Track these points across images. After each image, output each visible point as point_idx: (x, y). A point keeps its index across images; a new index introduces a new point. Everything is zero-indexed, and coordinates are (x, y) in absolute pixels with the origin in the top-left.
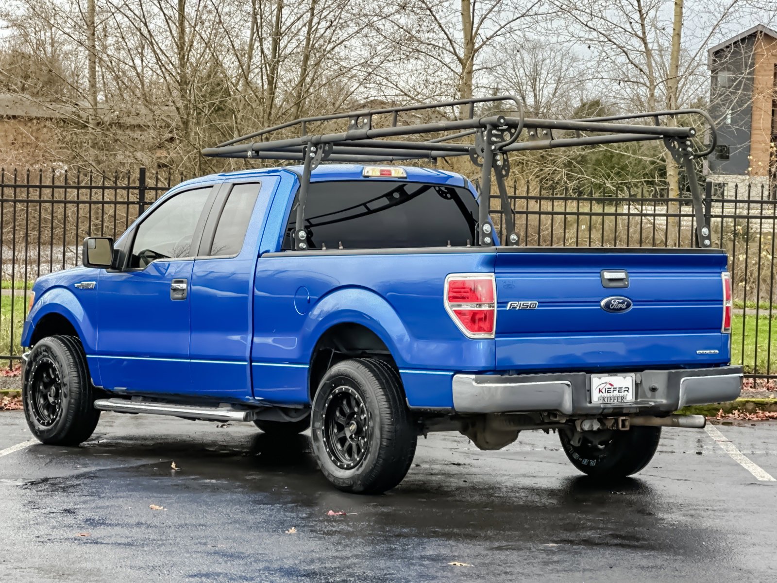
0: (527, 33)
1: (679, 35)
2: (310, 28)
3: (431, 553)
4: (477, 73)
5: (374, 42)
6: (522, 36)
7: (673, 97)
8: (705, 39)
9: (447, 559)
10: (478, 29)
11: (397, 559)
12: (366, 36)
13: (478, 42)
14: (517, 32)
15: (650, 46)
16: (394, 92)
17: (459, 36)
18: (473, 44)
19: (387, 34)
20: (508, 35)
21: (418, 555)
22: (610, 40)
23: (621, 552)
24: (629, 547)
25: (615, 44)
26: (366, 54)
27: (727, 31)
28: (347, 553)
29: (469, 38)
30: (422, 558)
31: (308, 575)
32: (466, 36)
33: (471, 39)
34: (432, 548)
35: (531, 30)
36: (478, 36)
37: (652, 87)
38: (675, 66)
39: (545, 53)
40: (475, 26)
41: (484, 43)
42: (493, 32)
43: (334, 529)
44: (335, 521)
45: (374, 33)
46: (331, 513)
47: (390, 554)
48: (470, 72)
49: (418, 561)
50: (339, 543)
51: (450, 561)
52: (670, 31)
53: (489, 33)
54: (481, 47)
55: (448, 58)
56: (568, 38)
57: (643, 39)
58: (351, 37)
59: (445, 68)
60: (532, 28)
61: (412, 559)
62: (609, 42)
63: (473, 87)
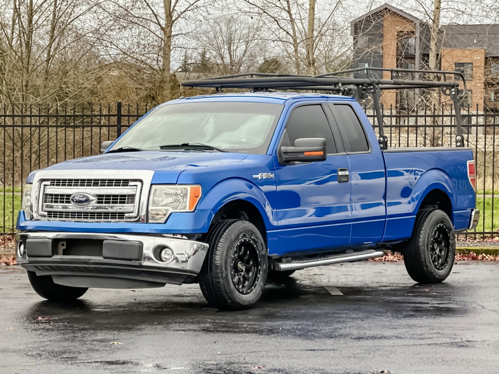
0: (208, 9)
1: (313, 9)
2: (56, 7)
3: (100, 338)
4: (175, 38)
5: (101, 17)
6: (205, 11)
7: (310, 51)
8: (332, 11)
9: (109, 341)
10: (175, 6)
11: (77, 341)
12: (95, 12)
13: (175, 15)
14: (202, 8)
15: (293, 17)
16: (116, 52)
17: (161, 12)
18: (172, 17)
19: (111, 11)
20: (196, 10)
21: (91, 339)
22: (265, 12)
23: (226, 335)
24: (231, 332)
25: (269, 15)
26: (96, 26)
27: (347, 6)
28: (45, 339)
29: (168, 12)
30: (94, 340)
31: (15, 352)
32: (166, 11)
33: (170, 14)
34: (100, 335)
35: (211, 7)
36: (175, 12)
37: (296, 45)
38: (311, 30)
39: (237, 26)
40: (172, 5)
41: (179, 16)
42: (185, 9)
43: (40, 327)
44: (42, 323)
45: (101, 10)
46: (40, 318)
47: (73, 339)
48: (169, 37)
49: (90, 342)
50: (40, 334)
51: (111, 342)
52: (307, 6)
53: (183, 9)
54: (177, 19)
55: (153, 27)
56: (237, 12)
57: (289, 12)
58: (84, 13)
59: (152, 34)
60: (212, 5)
61: (87, 341)
62: (265, 14)
63: (172, 48)
